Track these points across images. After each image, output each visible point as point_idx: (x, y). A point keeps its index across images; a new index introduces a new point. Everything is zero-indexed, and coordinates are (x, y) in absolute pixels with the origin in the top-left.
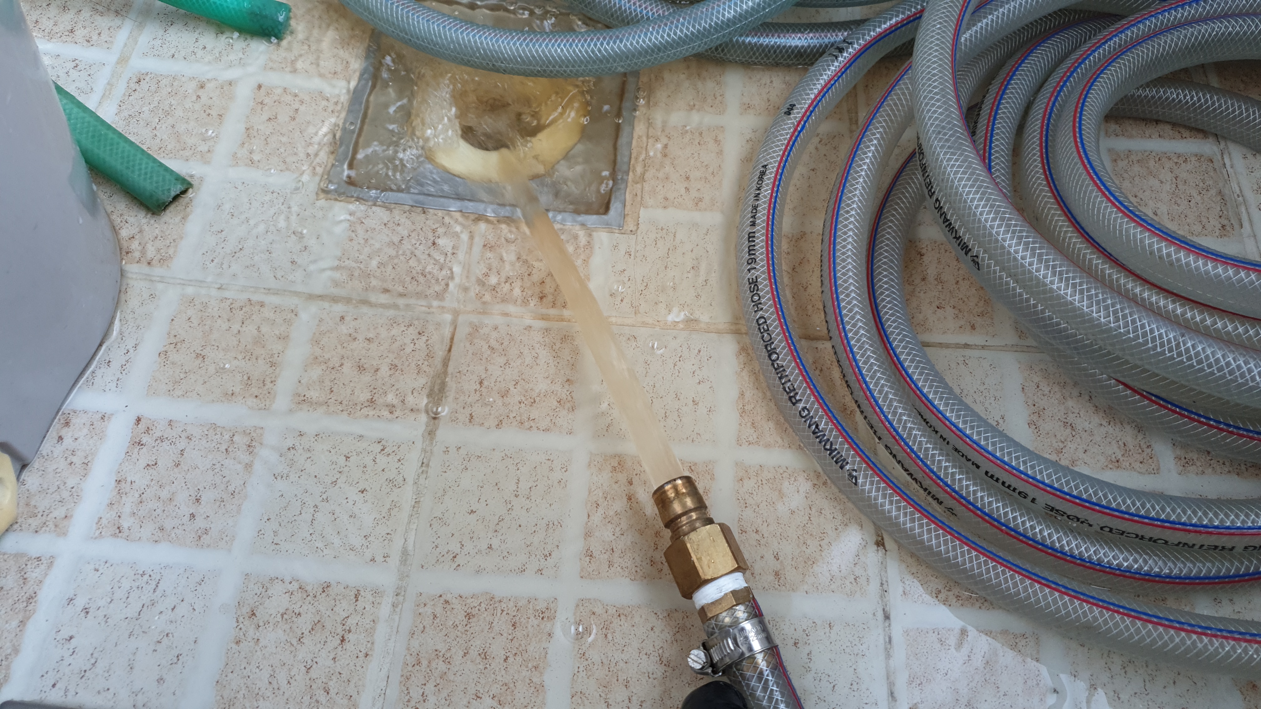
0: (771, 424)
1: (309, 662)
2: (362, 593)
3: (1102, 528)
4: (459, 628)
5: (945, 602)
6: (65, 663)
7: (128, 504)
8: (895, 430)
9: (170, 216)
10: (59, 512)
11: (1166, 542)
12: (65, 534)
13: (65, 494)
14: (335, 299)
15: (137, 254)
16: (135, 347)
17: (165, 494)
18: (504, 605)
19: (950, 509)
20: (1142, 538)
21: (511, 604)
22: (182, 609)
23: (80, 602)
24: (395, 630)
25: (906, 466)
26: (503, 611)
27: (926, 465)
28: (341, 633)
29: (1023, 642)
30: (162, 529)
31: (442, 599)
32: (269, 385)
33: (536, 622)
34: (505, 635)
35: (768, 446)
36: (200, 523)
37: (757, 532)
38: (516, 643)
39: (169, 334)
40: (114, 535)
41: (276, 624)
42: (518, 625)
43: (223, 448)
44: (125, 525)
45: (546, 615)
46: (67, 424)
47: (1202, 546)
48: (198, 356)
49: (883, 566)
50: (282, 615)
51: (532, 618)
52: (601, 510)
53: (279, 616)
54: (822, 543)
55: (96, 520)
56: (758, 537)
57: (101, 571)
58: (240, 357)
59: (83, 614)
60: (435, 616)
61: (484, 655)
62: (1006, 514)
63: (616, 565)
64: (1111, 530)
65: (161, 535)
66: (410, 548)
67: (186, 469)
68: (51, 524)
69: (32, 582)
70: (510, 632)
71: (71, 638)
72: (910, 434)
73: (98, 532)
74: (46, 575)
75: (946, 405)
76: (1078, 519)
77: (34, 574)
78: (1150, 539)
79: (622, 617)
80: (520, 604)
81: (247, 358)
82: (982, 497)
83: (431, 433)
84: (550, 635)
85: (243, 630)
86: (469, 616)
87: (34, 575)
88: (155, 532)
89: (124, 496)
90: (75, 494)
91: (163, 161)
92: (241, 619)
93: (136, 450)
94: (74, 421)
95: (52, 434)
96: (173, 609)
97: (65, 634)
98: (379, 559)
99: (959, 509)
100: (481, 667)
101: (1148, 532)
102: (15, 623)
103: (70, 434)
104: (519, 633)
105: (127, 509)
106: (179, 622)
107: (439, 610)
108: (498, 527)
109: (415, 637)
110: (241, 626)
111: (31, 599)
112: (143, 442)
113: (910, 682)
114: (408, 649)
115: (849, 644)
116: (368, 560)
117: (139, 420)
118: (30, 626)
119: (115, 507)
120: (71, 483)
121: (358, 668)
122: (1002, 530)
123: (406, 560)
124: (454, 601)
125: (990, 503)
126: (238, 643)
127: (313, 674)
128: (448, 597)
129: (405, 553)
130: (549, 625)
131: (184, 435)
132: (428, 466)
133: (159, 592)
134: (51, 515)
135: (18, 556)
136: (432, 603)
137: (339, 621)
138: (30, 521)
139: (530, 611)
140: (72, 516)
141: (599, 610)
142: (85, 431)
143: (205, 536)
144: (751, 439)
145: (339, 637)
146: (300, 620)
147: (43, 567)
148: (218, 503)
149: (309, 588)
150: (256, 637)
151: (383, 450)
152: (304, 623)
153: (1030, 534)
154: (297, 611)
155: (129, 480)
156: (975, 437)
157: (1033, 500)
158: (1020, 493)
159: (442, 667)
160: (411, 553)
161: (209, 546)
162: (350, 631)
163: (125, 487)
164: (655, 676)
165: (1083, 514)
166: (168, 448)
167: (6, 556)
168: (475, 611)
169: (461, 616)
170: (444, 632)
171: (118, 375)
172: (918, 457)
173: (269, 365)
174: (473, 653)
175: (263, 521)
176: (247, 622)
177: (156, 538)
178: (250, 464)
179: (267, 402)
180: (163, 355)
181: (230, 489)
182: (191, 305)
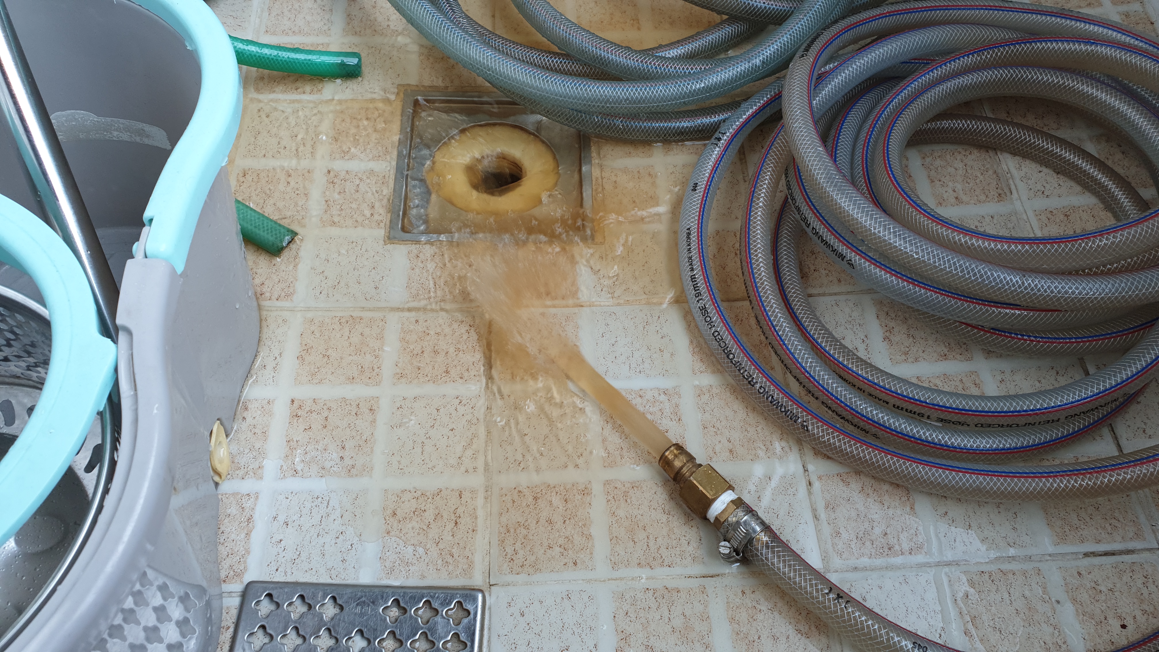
0: (713, 359)
1: (437, 539)
2: (463, 493)
4: (531, 507)
6: (281, 556)
7: (298, 455)
10: (255, 465)
12: (261, 478)
13: (256, 453)
14: (410, 310)
15: (268, 295)
16: (280, 354)
17: (320, 447)
18: (557, 489)
21: (562, 488)
22: (348, 516)
23: (281, 518)
24: (489, 513)
26: (557, 493)
28: (454, 519)
30: (323, 468)
31: (516, 490)
32: (377, 370)
33: (580, 497)
34: (561, 508)
35: (713, 372)
36: (348, 461)
37: (715, 426)
38: (569, 512)
39: (301, 344)
40: (293, 476)
41: (411, 519)
42: (568, 500)
43: (353, 413)
44: (299, 468)
45: (586, 492)
46: (246, 409)
48: (324, 356)
50: (414, 513)
51: (577, 494)
52: (610, 425)
53: (412, 513)
55: (280, 467)
56: (715, 430)
57: (290, 498)
58: (353, 354)
59: (285, 526)
61: (550, 522)
63: (626, 457)
65: (324, 472)
66: (490, 461)
67: (331, 429)
68: (251, 473)
69: (247, 510)
70: (564, 505)
71: (281, 541)
73: (282, 475)
74: (256, 504)
77: (248, 505)
79: (635, 488)
80: (567, 487)
81: (358, 354)
83: (490, 388)
84: (590, 504)
85: (390, 524)
86: (536, 499)
88: (319, 471)
89: (294, 450)
90: (262, 452)
92: (387, 518)
93: (295, 421)
94: (250, 406)
95: (239, 416)
96: (342, 517)
97: (277, 537)
98: (471, 470)
100: (550, 528)
102: (243, 535)
103: (250, 415)
104: (569, 506)
105: (298, 459)
106: (347, 524)
107: (516, 497)
108: (545, 442)
109: (503, 515)
110: (388, 522)
111: (249, 520)
112: (299, 415)
113: (827, 507)
114: (500, 523)
115: (784, 489)
116: (464, 472)
117: (293, 401)
118: (253, 536)
119: (289, 458)
120: (257, 445)
121: (470, 539)
123: (488, 469)
124: (524, 490)
126: (388, 533)
127: (441, 546)
128: (521, 489)
129: (486, 464)
130: (588, 498)
131: (325, 407)
132: (491, 409)
133: (330, 507)
134: (250, 467)
135: (235, 494)
136: (510, 493)
137: (452, 512)
138: (237, 472)
139: (575, 491)
140: (263, 467)
141: (619, 485)
142: (259, 412)
143: (352, 470)
144: (701, 369)
145: (454, 521)
146: (426, 514)
147: (252, 500)
148: (357, 448)
149: (428, 494)
150: (399, 528)
151: (460, 403)
152: (429, 515)
154: (423, 509)
155: (295, 440)
159: (524, 532)
160: (491, 464)
161: (356, 475)
162: (460, 517)
163: (293, 444)
164: (661, 521)
166: (316, 417)
167: (227, 496)
168: (539, 495)
169: (531, 499)
170: (522, 510)
171: (273, 374)
173: (374, 357)
174: (542, 521)
175: (390, 455)
176: (391, 519)
177: (320, 474)
178: (374, 421)
179: (378, 381)
180: (300, 358)
181: (364, 438)
182: (313, 323)
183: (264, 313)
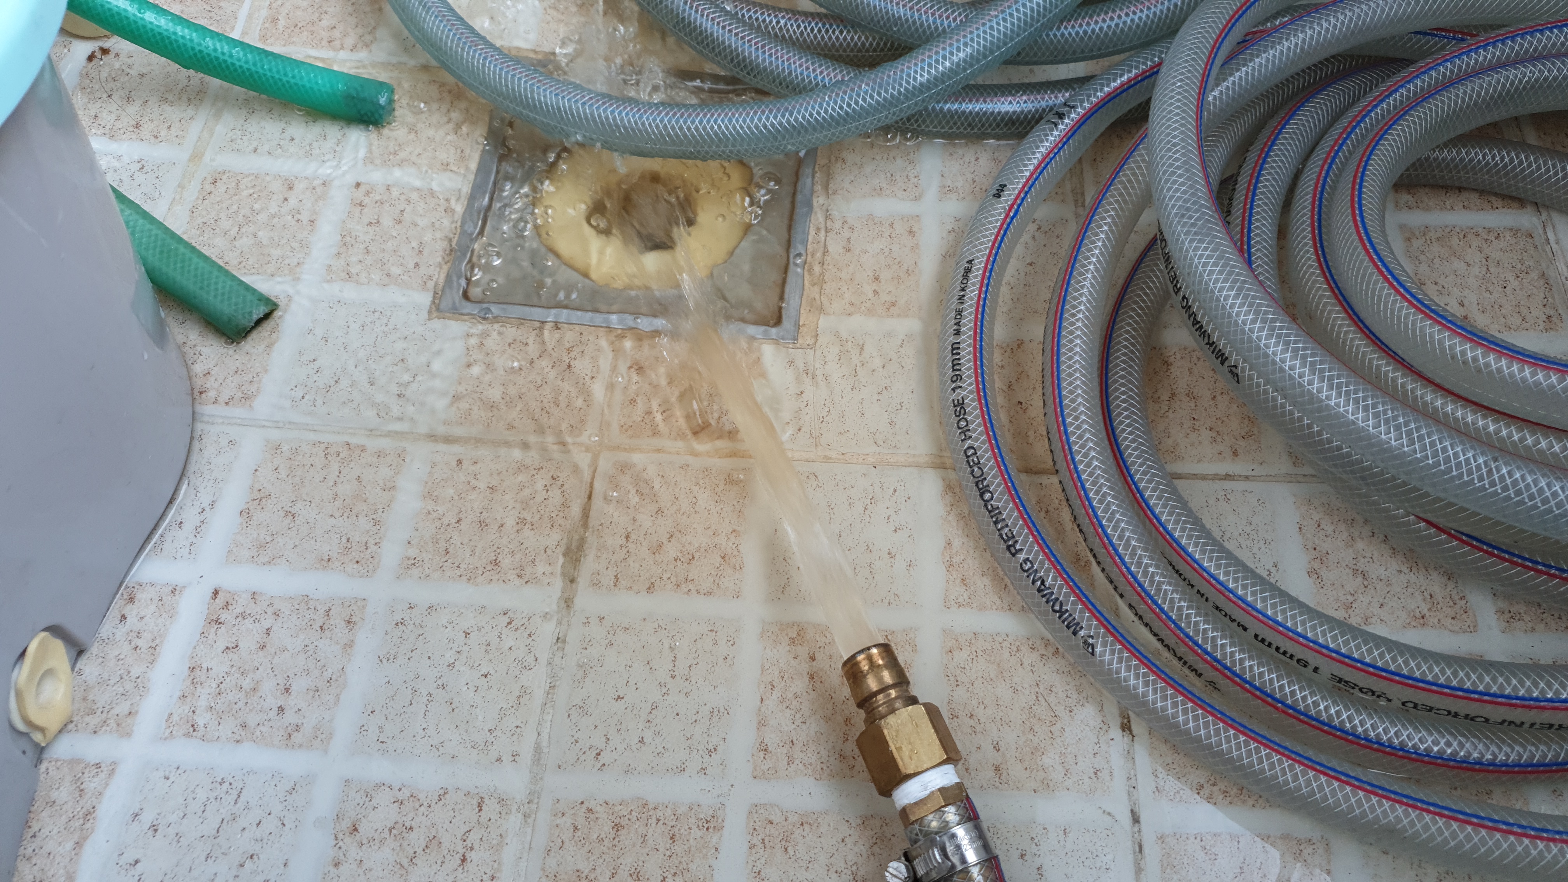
0: (987, 581)
2: (486, 801)
3: (1404, 704)
4: (606, 842)
5: (1209, 799)
7: (204, 696)
8: (1140, 585)
9: (253, 344)
10: (123, 708)
11: (1487, 720)
12: (129, 735)
13: (129, 686)
14: (448, 440)
15: (212, 394)
16: (212, 505)
17: (247, 683)
18: (660, 813)
19: (1212, 683)
20: (1456, 715)
21: (669, 811)
22: (270, 824)
23: (147, 818)
24: (527, 846)
25: (1156, 630)
26: (658, 820)
27: (1180, 628)
28: (462, 851)
29: (1309, 850)
30: (244, 726)
31: (584, 807)
32: (373, 548)
33: (699, 833)
34: (662, 850)
35: (982, 608)
36: (290, 717)
37: (972, 716)
38: (675, 860)
39: (252, 488)
40: (187, 735)
41: (382, 842)
42: (676, 838)
43: (317, 626)
44: (200, 721)
45: (711, 824)
46: (131, 600)
47: (1533, 725)
48: (286, 513)
49: (1129, 755)
50: (390, 831)
51: (694, 828)
52: (776, 693)
53: (386, 831)
54: (1053, 729)
55: (166, 717)
56: (972, 723)
57: (172, 779)
58: (337, 515)
59: (151, 833)
60: (576, 829)
62: (1282, 687)
63: (797, 762)
64: (1415, 706)
65: (243, 734)
66: (545, 744)
67: (273, 651)
68: (113, 724)
69: (89, 795)
70: (668, 846)
71: (137, 862)
72: (1158, 590)
73: (169, 731)
74: (107, 785)
75: (1203, 552)
76: (1373, 693)
77: (91, 785)
78: (1466, 717)
79: (806, 826)
80: (679, 812)
81: (346, 515)
82: (1251, 667)
83: (568, 602)
84: (717, 849)
85: (343, 849)
86: (617, 827)
87: (93, 785)
88: (235, 730)
89: (198, 686)
90: (141, 685)
91: (244, 279)
92: (340, 836)
93: (213, 630)
94: (139, 596)
95: (114, 613)
96: (258, 824)
97: (129, 857)
98: (507, 758)
99: (1222, 682)
101: (1462, 707)
102: (69, 845)
103: (134, 613)
104: (678, 848)
105: (203, 703)
106: (265, 841)
107: (581, 822)
108: (651, 717)
109: (552, 854)
110: (341, 843)
111: (88, 815)
112: (222, 620)
114: (543, 869)
115: (1089, 855)
116: (493, 760)
117: (216, 593)
118: (88, 849)
119: (188, 700)
120: (136, 671)
122: (1277, 708)
123: (539, 760)
124: (599, 808)
125: (1261, 675)
126: (337, 865)
128: (592, 804)
129: (538, 749)
130: (715, 837)
131: (270, 610)
132: (564, 641)
133: (241, 804)
134: (112, 712)
135: (74, 762)
136: (572, 812)
137: (459, 837)
138: (87, 719)
139: (693, 820)
140: (137, 712)
141: (776, 817)
142: (153, 608)
143: (296, 734)
144: (961, 600)
145: (460, 856)
146: (413, 835)
147: (102, 776)
148: (311, 693)
149: (422, 796)
150: (359, 858)
151: (510, 623)
152: (417, 839)
153: (1313, 712)
154: (408, 825)
155: (205, 666)
156: (1240, 592)
157: (1316, 670)
158: (1298, 661)
160: (546, 750)
161: (300, 746)
162: (472, 849)
163: (201, 675)
165: (1378, 685)
166: (251, 627)
167: (59, 763)
168: (625, 821)
169: (607, 828)
170: (587, 848)
171: (192, 539)
172: (1170, 618)
173: (372, 523)
174: (623, 873)
175: (366, 714)
176: (348, 840)
177: (237, 737)
178: (349, 645)
179: (371, 566)
180: (246, 513)
181: (326, 675)
182: (278, 452)
183: (199, 426)
